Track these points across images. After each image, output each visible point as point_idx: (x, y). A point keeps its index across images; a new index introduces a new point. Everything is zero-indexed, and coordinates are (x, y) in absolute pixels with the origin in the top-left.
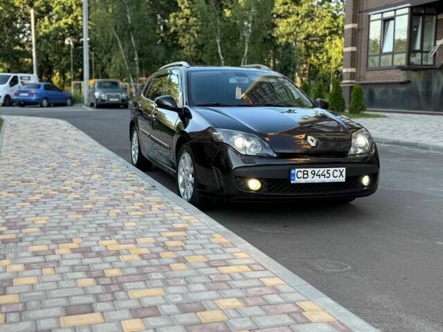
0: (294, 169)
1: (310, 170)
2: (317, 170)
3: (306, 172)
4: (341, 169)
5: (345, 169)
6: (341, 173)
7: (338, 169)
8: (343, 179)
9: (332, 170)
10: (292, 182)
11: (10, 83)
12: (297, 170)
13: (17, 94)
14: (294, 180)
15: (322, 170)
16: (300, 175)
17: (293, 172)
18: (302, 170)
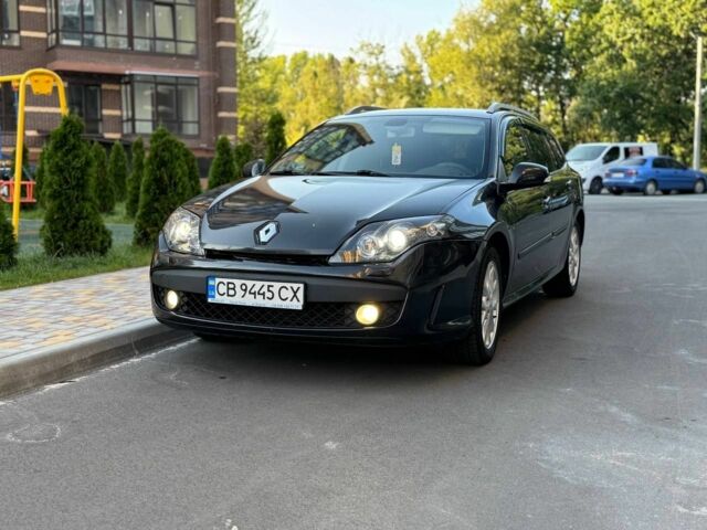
0: (214, 278)
1: (238, 282)
2: (249, 283)
3: (231, 286)
4: (295, 286)
5: (302, 286)
6: (295, 293)
7: (288, 285)
8: (298, 305)
9: (277, 286)
10: (210, 300)
11: (604, 159)
12: (218, 280)
13: (608, 176)
14: (213, 297)
15: (259, 284)
16: (223, 289)
17: (211, 283)
18: (226, 281)
